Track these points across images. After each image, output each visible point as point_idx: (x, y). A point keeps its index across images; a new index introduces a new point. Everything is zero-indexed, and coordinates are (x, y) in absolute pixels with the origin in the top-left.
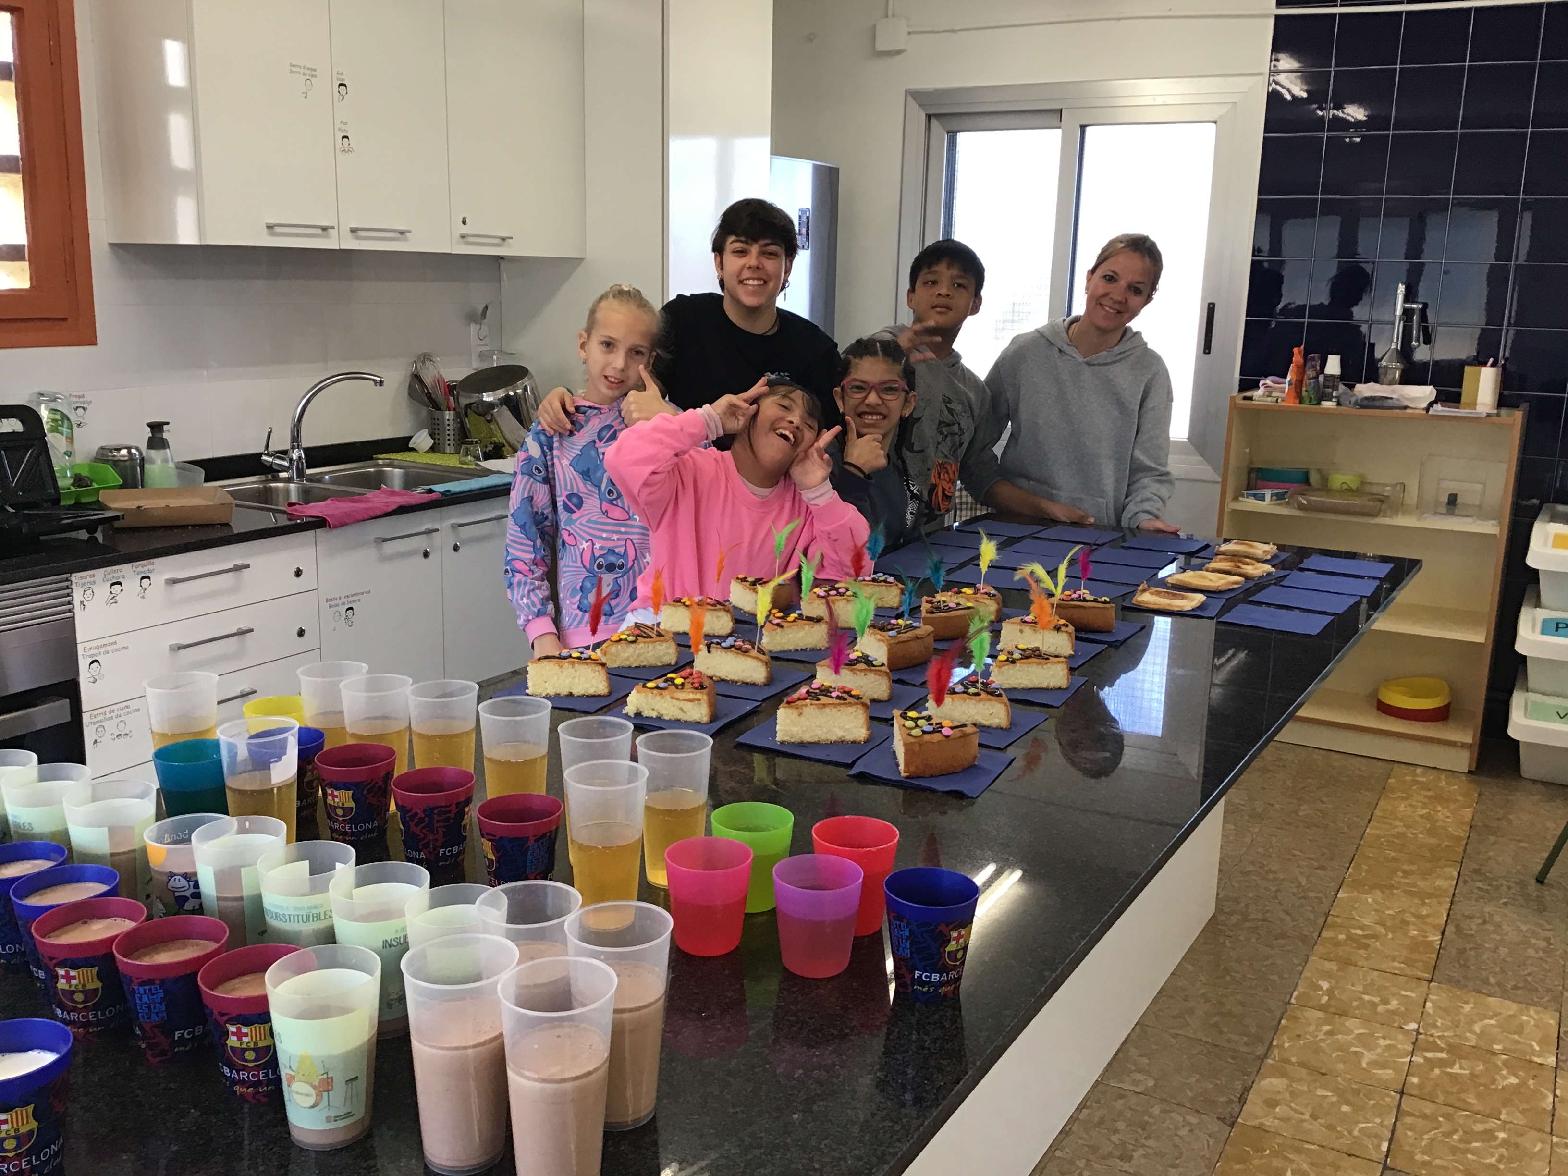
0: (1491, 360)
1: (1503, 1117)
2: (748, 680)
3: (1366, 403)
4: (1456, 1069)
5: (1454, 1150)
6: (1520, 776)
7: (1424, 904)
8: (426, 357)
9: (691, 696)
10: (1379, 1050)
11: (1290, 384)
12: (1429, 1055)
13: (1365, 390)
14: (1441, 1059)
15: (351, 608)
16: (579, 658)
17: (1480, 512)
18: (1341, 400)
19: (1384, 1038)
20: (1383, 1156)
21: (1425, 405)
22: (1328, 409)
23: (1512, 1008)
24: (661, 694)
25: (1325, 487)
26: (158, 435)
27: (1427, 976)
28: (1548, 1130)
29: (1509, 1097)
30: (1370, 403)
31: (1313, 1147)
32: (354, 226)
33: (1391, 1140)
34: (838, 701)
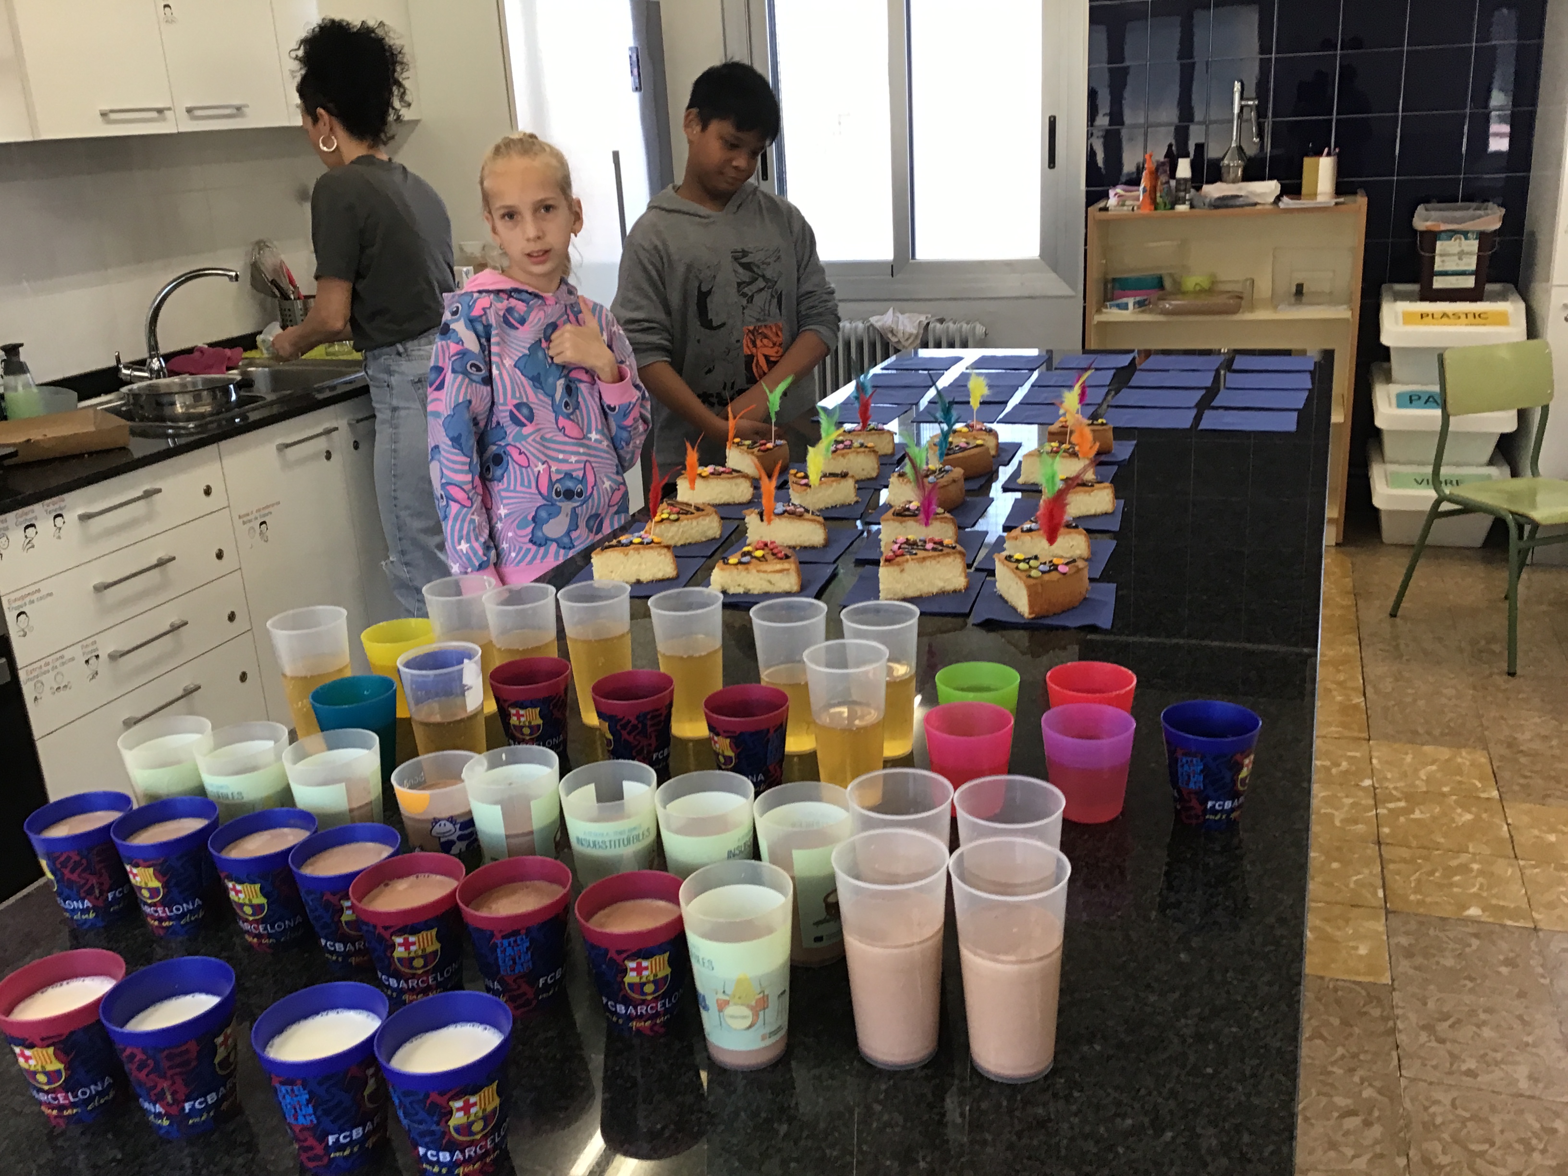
0: (1326, 150)
1: (1471, 850)
2: (807, 544)
3: (1218, 203)
4: (1417, 815)
5: (1440, 886)
6: (1382, 542)
7: (1339, 671)
8: (261, 245)
9: (779, 567)
10: (1346, 809)
11: (1145, 191)
12: (1391, 805)
13: (1213, 191)
14: (1402, 808)
15: (264, 523)
16: (642, 543)
17: (1331, 299)
18: (1195, 203)
19: (1347, 796)
20: (1383, 902)
21: (1272, 200)
22: (1181, 213)
23: (1444, 753)
24: (747, 569)
25: (1179, 291)
26: (14, 359)
27: (1366, 735)
28: (1512, 855)
29: (1471, 831)
30: (1223, 203)
31: (1320, 905)
32: (189, 105)
33: (1384, 887)
34: (936, 553)
